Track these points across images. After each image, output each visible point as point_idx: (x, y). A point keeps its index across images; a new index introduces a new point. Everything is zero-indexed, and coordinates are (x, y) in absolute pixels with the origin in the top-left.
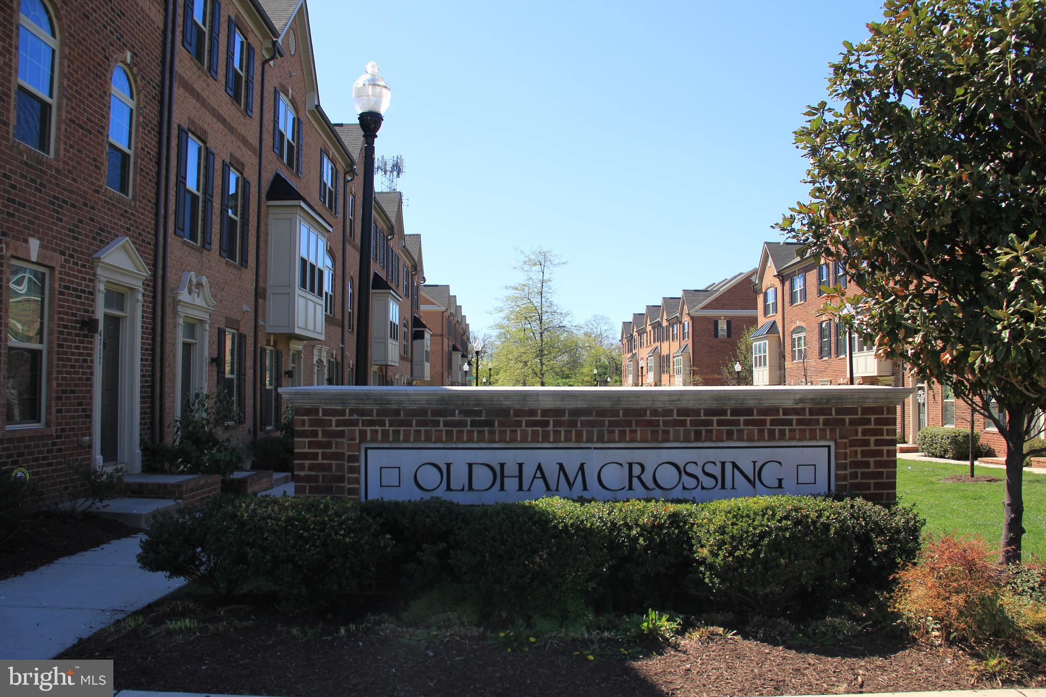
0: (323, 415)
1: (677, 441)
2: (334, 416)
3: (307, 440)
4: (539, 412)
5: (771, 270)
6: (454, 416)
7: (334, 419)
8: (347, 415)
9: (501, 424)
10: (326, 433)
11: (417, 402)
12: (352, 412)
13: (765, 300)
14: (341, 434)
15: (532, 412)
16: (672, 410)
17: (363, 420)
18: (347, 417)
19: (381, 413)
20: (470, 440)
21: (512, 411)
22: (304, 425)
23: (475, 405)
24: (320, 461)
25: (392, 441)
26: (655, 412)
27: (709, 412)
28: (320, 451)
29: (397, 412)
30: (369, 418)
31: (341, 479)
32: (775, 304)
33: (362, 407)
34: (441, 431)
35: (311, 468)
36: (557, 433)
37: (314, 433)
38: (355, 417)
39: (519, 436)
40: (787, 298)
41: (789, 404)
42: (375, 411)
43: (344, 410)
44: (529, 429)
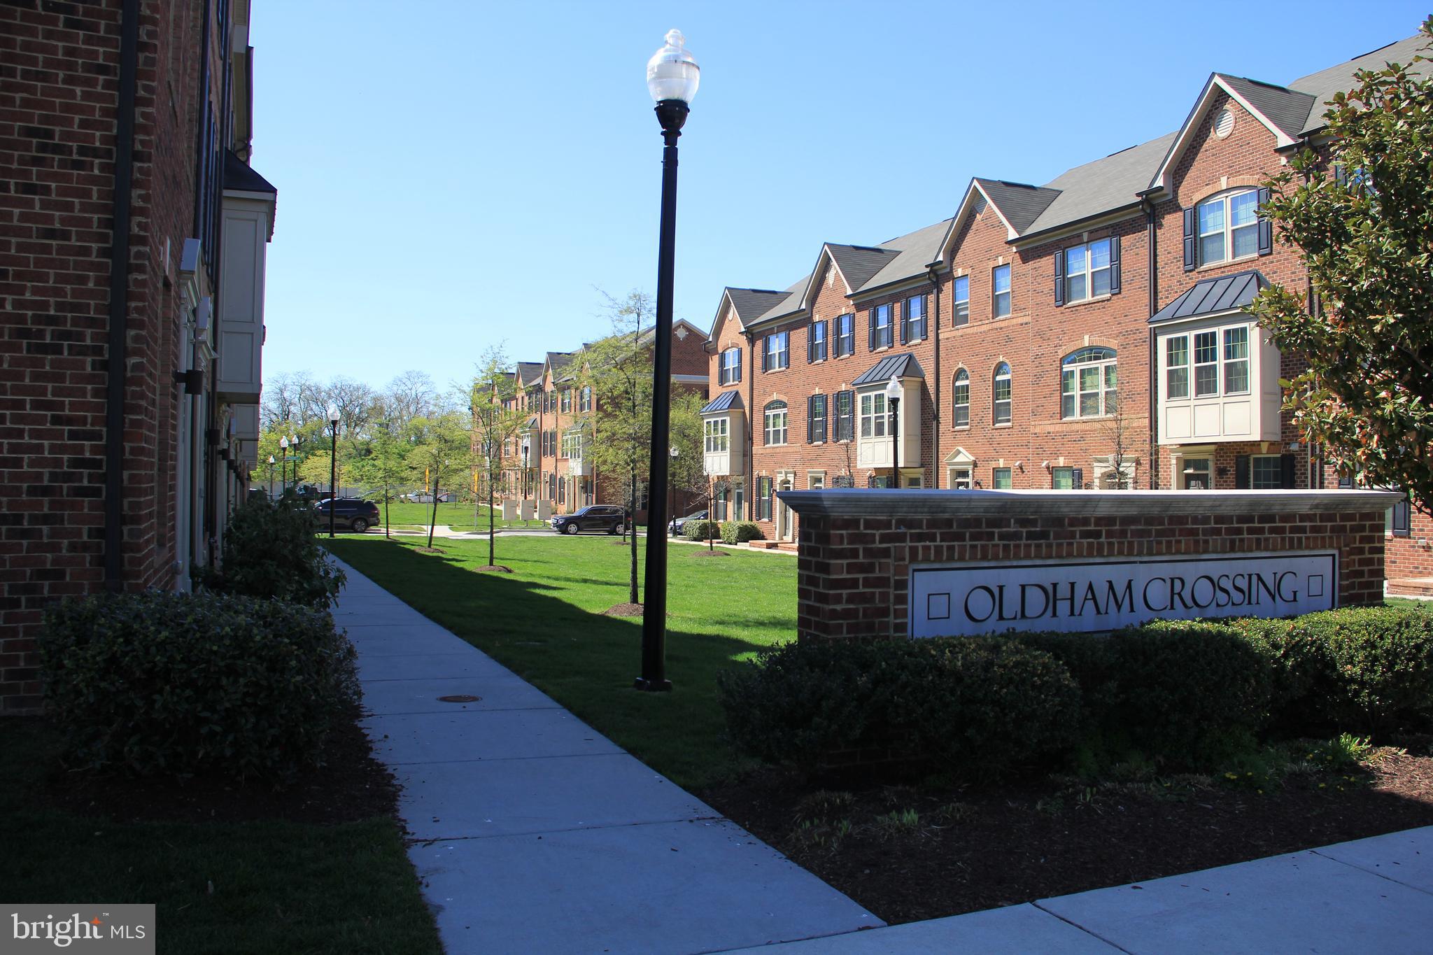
0: (866, 528)
1: (1215, 552)
2: (878, 529)
3: (845, 562)
4: (1093, 520)
5: (735, 323)
6: (1009, 527)
7: (877, 533)
8: (893, 527)
9: (1057, 536)
10: (869, 553)
11: (975, 510)
12: (900, 522)
13: (722, 363)
14: (886, 553)
15: (1086, 521)
16: (1210, 517)
17: (911, 534)
18: (893, 530)
19: (933, 524)
20: (1028, 557)
21: (1067, 520)
22: (841, 543)
23: (1032, 513)
24: (861, 589)
25: (943, 560)
26: (1196, 520)
27: (1242, 519)
28: (861, 576)
29: (949, 523)
30: (917, 531)
31: (885, 612)
32: (739, 369)
33: (911, 516)
34: (998, 545)
35: (850, 599)
36: (1111, 545)
37: (855, 554)
38: (903, 530)
39: (1075, 549)
40: (758, 363)
41: (1305, 510)
42: (925, 522)
43: (890, 521)
44: (1085, 541)
